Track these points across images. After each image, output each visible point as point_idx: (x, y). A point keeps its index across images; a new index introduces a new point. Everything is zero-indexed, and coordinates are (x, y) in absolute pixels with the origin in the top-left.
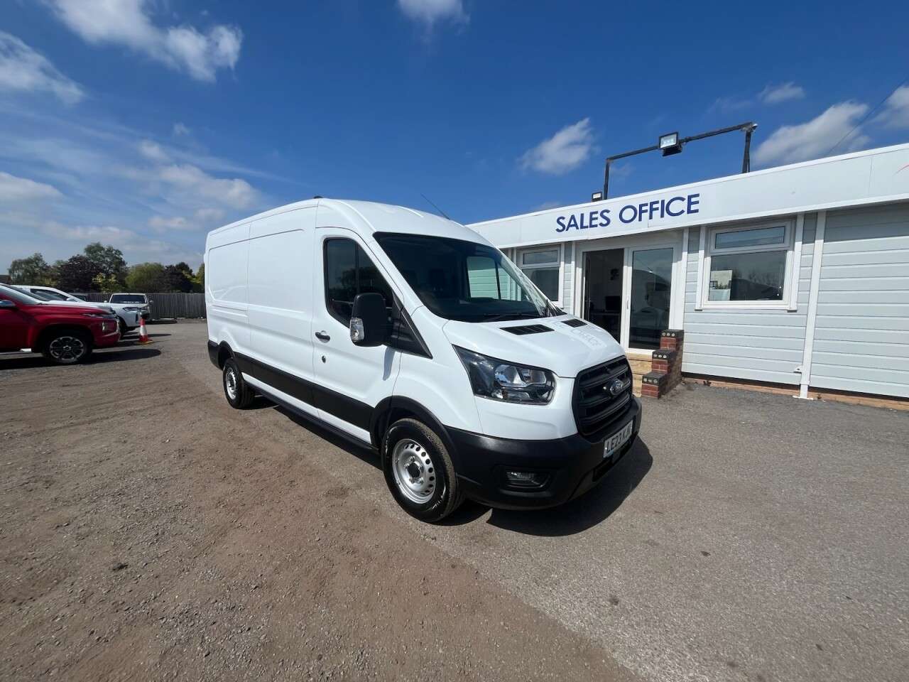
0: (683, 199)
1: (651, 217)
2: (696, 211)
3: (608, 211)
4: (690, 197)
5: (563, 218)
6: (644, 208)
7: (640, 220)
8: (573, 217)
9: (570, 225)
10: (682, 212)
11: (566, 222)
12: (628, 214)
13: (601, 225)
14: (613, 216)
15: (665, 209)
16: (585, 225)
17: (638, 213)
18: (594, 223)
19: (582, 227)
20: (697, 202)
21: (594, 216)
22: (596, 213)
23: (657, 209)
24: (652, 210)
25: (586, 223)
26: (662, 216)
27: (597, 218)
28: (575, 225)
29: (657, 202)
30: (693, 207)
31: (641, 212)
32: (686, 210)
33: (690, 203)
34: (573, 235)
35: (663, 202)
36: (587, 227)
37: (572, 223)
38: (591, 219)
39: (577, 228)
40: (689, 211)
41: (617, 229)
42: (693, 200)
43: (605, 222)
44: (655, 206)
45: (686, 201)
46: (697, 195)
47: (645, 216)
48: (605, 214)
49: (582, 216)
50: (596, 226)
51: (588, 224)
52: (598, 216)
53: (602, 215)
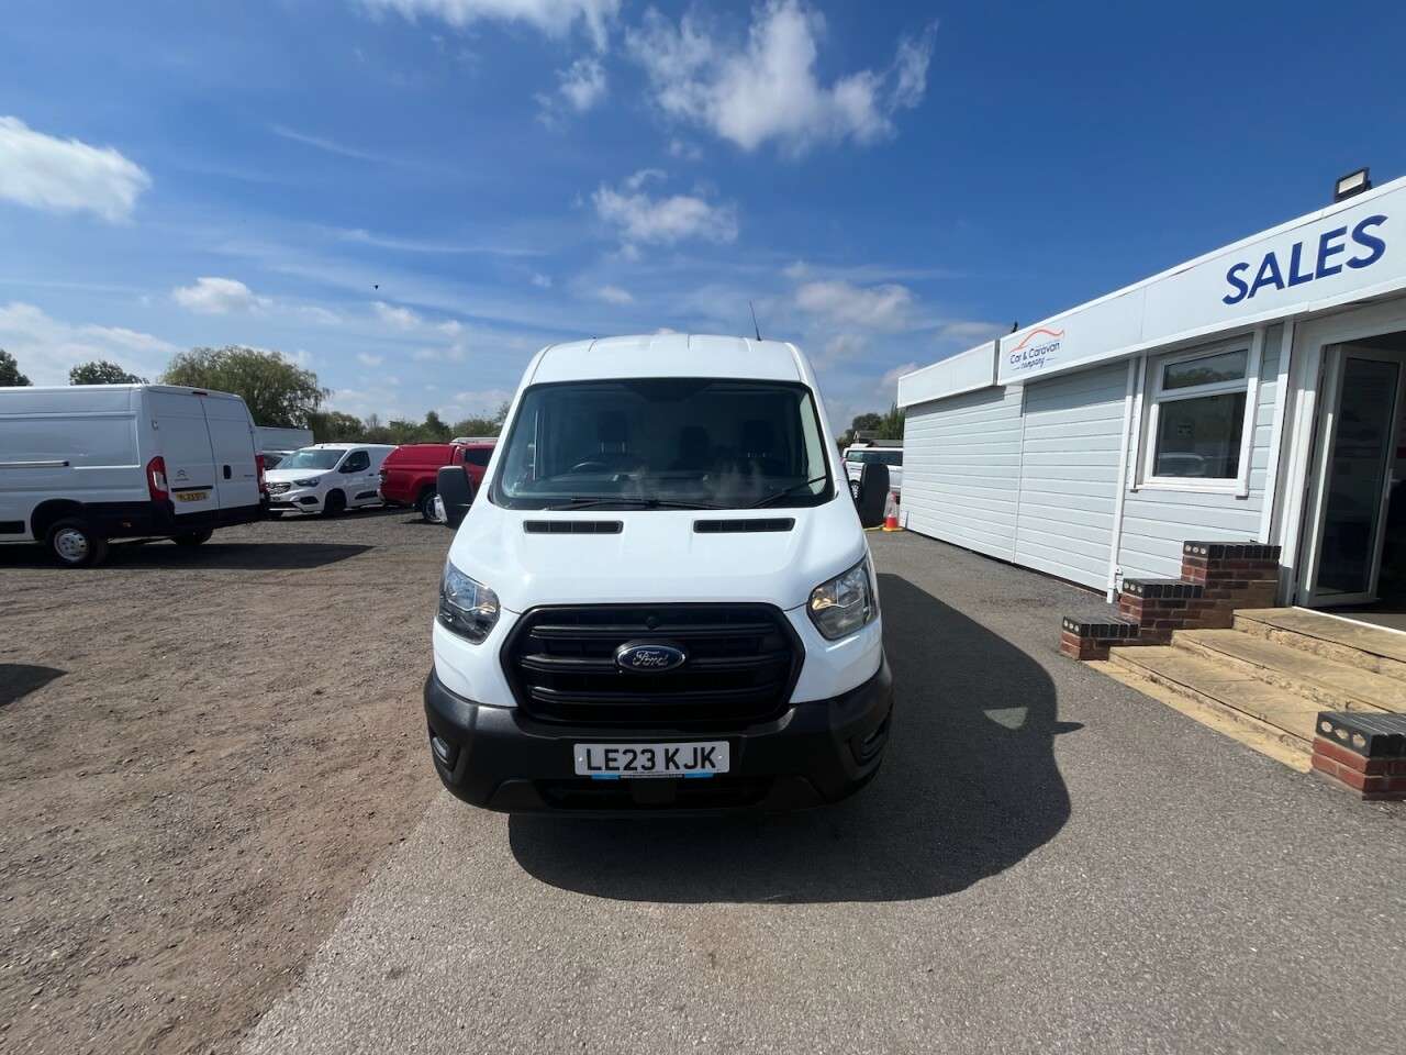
5: (1243, 266)
8: (1270, 259)
9: (1259, 282)
11: (1248, 277)
13: (1355, 263)
16: (1301, 274)
18: (1330, 262)
19: (1295, 279)
25: (1308, 265)
27: (1339, 249)
28: (1276, 279)
34: (1271, 305)
36: (1308, 278)
37: (1268, 273)
38: (1324, 252)
39: (1280, 285)
49: (1297, 249)
50: (1337, 269)
51: (1313, 270)
52: (1347, 239)
53: (1359, 236)
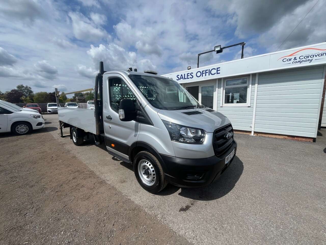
0: (215, 69)
1: (206, 75)
2: (219, 73)
3: (192, 73)
4: (217, 68)
5: (179, 75)
6: (204, 72)
7: (202, 76)
8: (182, 75)
9: (181, 78)
10: (215, 73)
11: (179, 77)
12: (199, 74)
13: (191, 78)
14: (194, 75)
15: (210, 72)
17: (202, 74)
18: (188, 77)
19: (185, 79)
20: (219, 70)
21: (188, 75)
22: (189, 74)
23: (207, 72)
24: (206, 73)
26: (209, 75)
27: (189, 76)
28: (183, 78)
29: (207, 70)
30: (218, 72)
31: (203, 73)
32: (216, 73)
33: (217, 71)
34: (182, 81)
35: (209, 70)
36: (186, 79)
37: (182, 77)
38: (188, 76)
39: (183, 79)
40: (217, 73)
41: (195, 79)
42: (218, 69)
43: (192, 77)
44: (207, 71)
45: (216, 70)
46: (219, 68)
47: (204, 75)
48: (192, 74)
49: (185, 74)
50: (189, 78)
51: (187, 78)
52: (189, 75)
53: (191, 74)
